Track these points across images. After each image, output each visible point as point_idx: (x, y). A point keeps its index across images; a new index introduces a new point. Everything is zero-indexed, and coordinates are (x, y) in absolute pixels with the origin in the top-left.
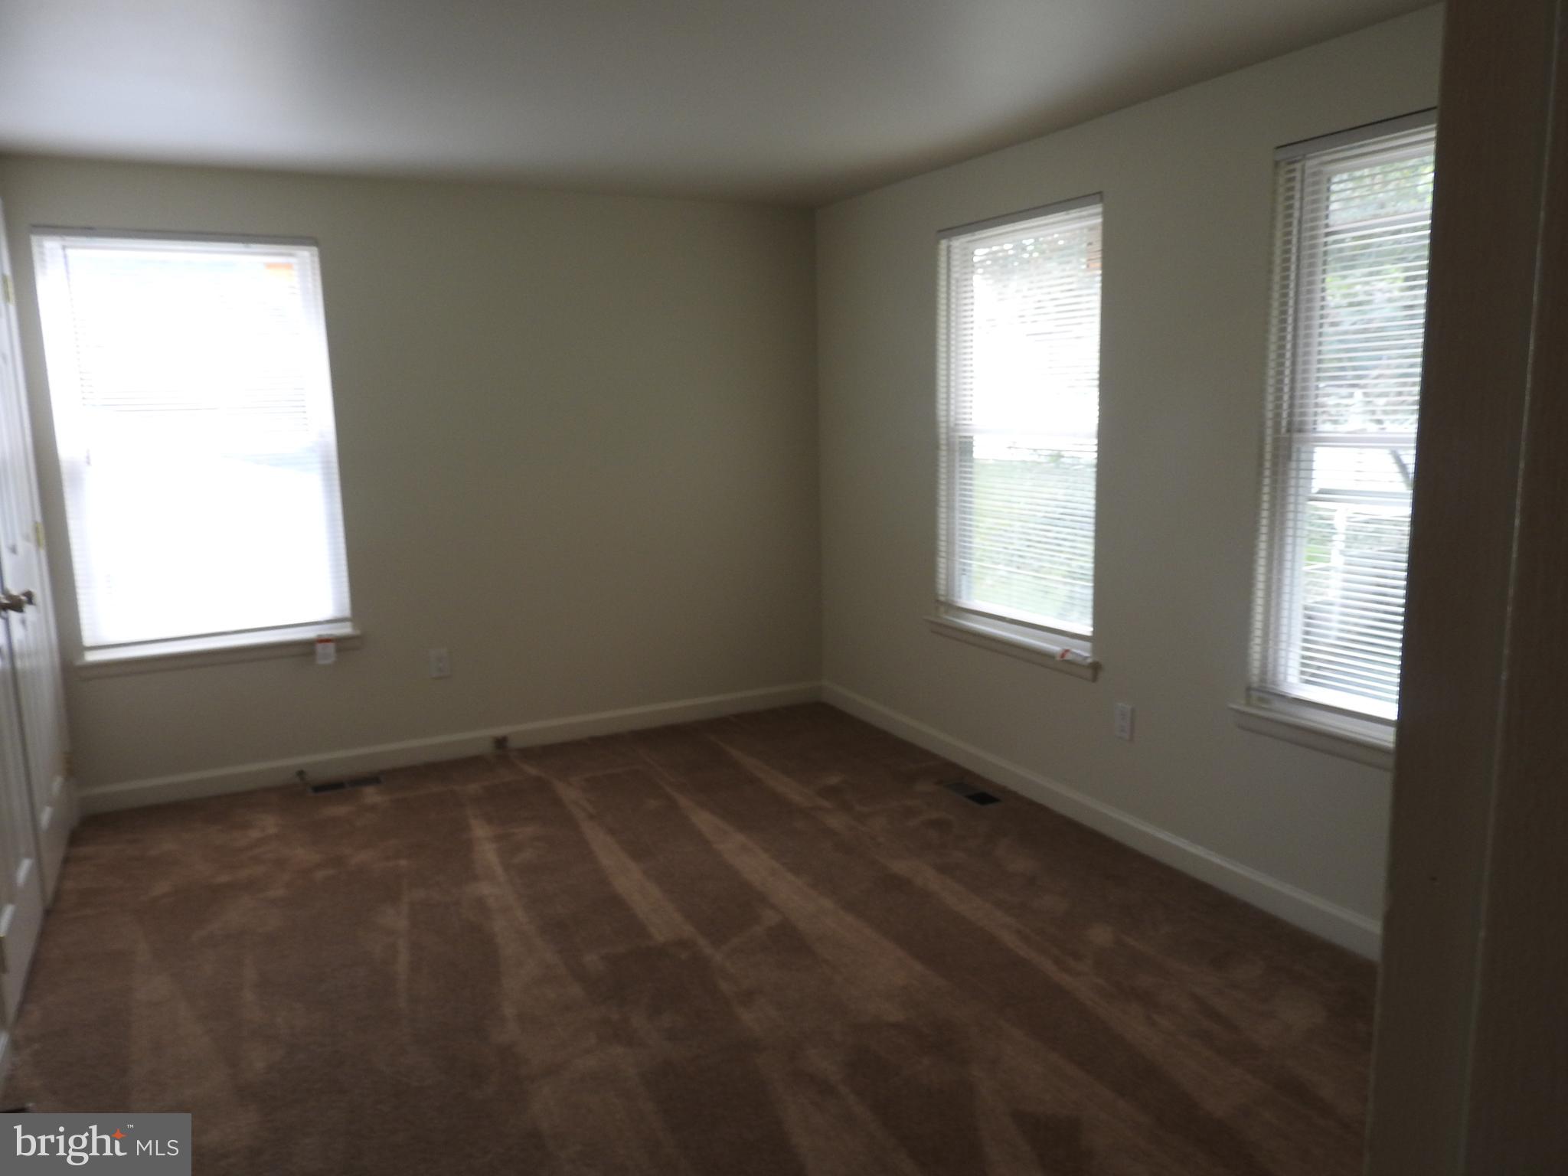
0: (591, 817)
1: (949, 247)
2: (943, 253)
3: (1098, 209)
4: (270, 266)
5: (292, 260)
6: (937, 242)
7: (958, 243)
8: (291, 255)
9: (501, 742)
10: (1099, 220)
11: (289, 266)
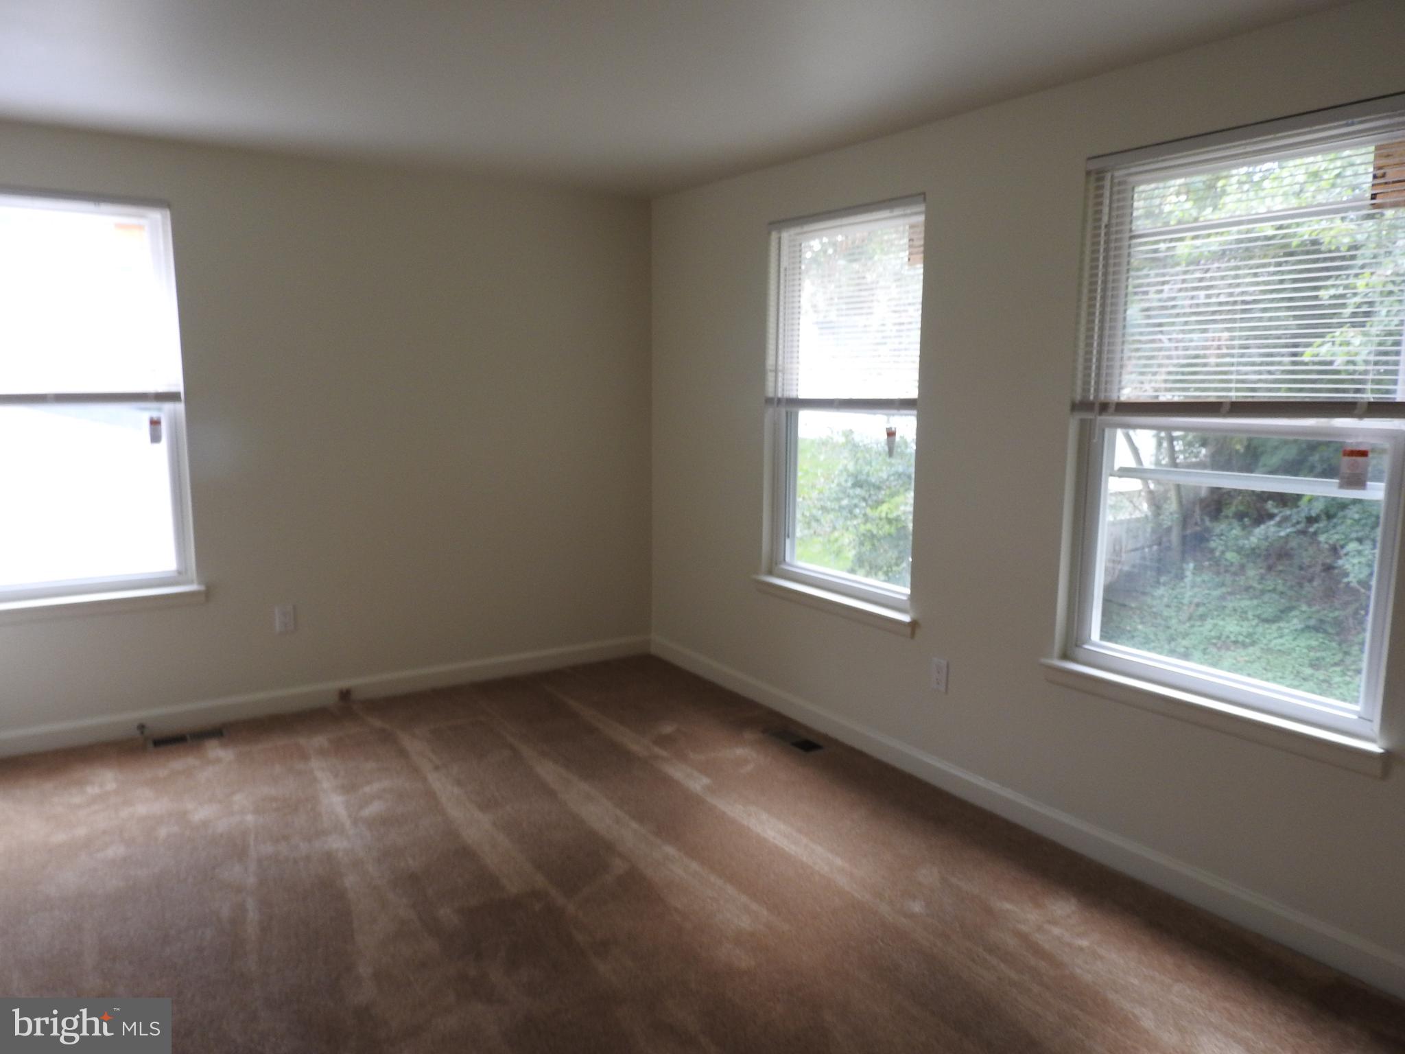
0: (437, 768)
1: (780, 238)
2: (774, 244)
3: (922, 208)
4: (119, 226)
5: (143, 222)
6: (769, 234)
7: (787, 235)
8: (141, 216)
9: (345, 695)
10: (921, 219)
11: (140, 227)
